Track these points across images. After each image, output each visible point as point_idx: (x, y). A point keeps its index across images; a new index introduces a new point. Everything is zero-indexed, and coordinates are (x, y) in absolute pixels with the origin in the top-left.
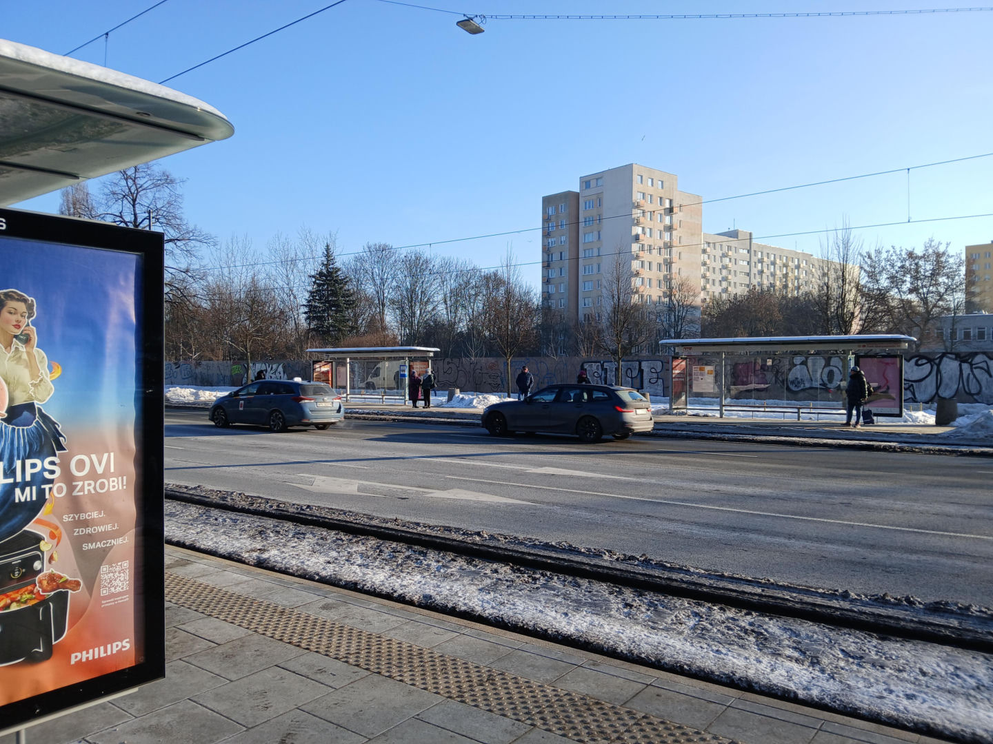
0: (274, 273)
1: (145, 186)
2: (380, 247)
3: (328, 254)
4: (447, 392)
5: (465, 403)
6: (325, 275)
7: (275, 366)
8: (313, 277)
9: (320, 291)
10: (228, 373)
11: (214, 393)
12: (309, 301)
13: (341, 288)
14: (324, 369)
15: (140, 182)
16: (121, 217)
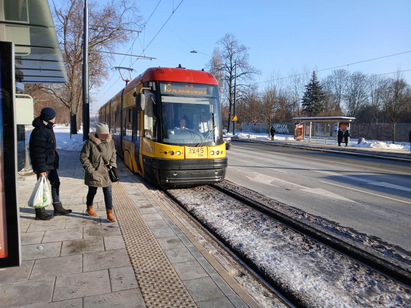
0: (290, 85)
1: (235, 51)
2: (340, 70)
3: (314, 76)
4: (358, 140)
5: (366, 145)
6: (312, 85)
7: (284, 126)
8: (307, 86)
9: (309, 92)
10: (266, 128)
11: (256, 136)
12: (304, 97)
13: (319, 91)
14: (300, 127)
15: (233, 50)
16: (226, 65)
